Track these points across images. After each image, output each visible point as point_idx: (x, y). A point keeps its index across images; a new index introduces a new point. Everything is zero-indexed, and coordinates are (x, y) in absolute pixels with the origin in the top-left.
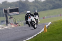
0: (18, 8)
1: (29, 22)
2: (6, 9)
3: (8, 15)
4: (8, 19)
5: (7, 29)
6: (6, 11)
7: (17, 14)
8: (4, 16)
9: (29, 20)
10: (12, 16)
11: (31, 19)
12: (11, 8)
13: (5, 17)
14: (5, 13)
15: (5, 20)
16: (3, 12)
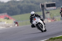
0: (55, 3)
2: (43, 4)
3: (45, 10)
4: (45, 14)
6: (43, 6)
7: (54, 8)
8: (40, 11)
12: (48, 3)
13: (42, 12)
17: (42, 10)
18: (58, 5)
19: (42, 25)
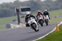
0: (30, 7)
1: (30, 24)
2: (18, 9)
3: (20, 14)
4: (20, 18)
5: (19, 29)
6: (18, 10)
8: (15, 15)
9: (29, 22)
10: (24, 16)
11: (31, 21)
12: (23, 7)
13: (17, 16)
14: (17, 12)
15: (17, 19)
16: (15, 12)
17: (16, 14)
18: (33, 9)
19: (36, 25)
